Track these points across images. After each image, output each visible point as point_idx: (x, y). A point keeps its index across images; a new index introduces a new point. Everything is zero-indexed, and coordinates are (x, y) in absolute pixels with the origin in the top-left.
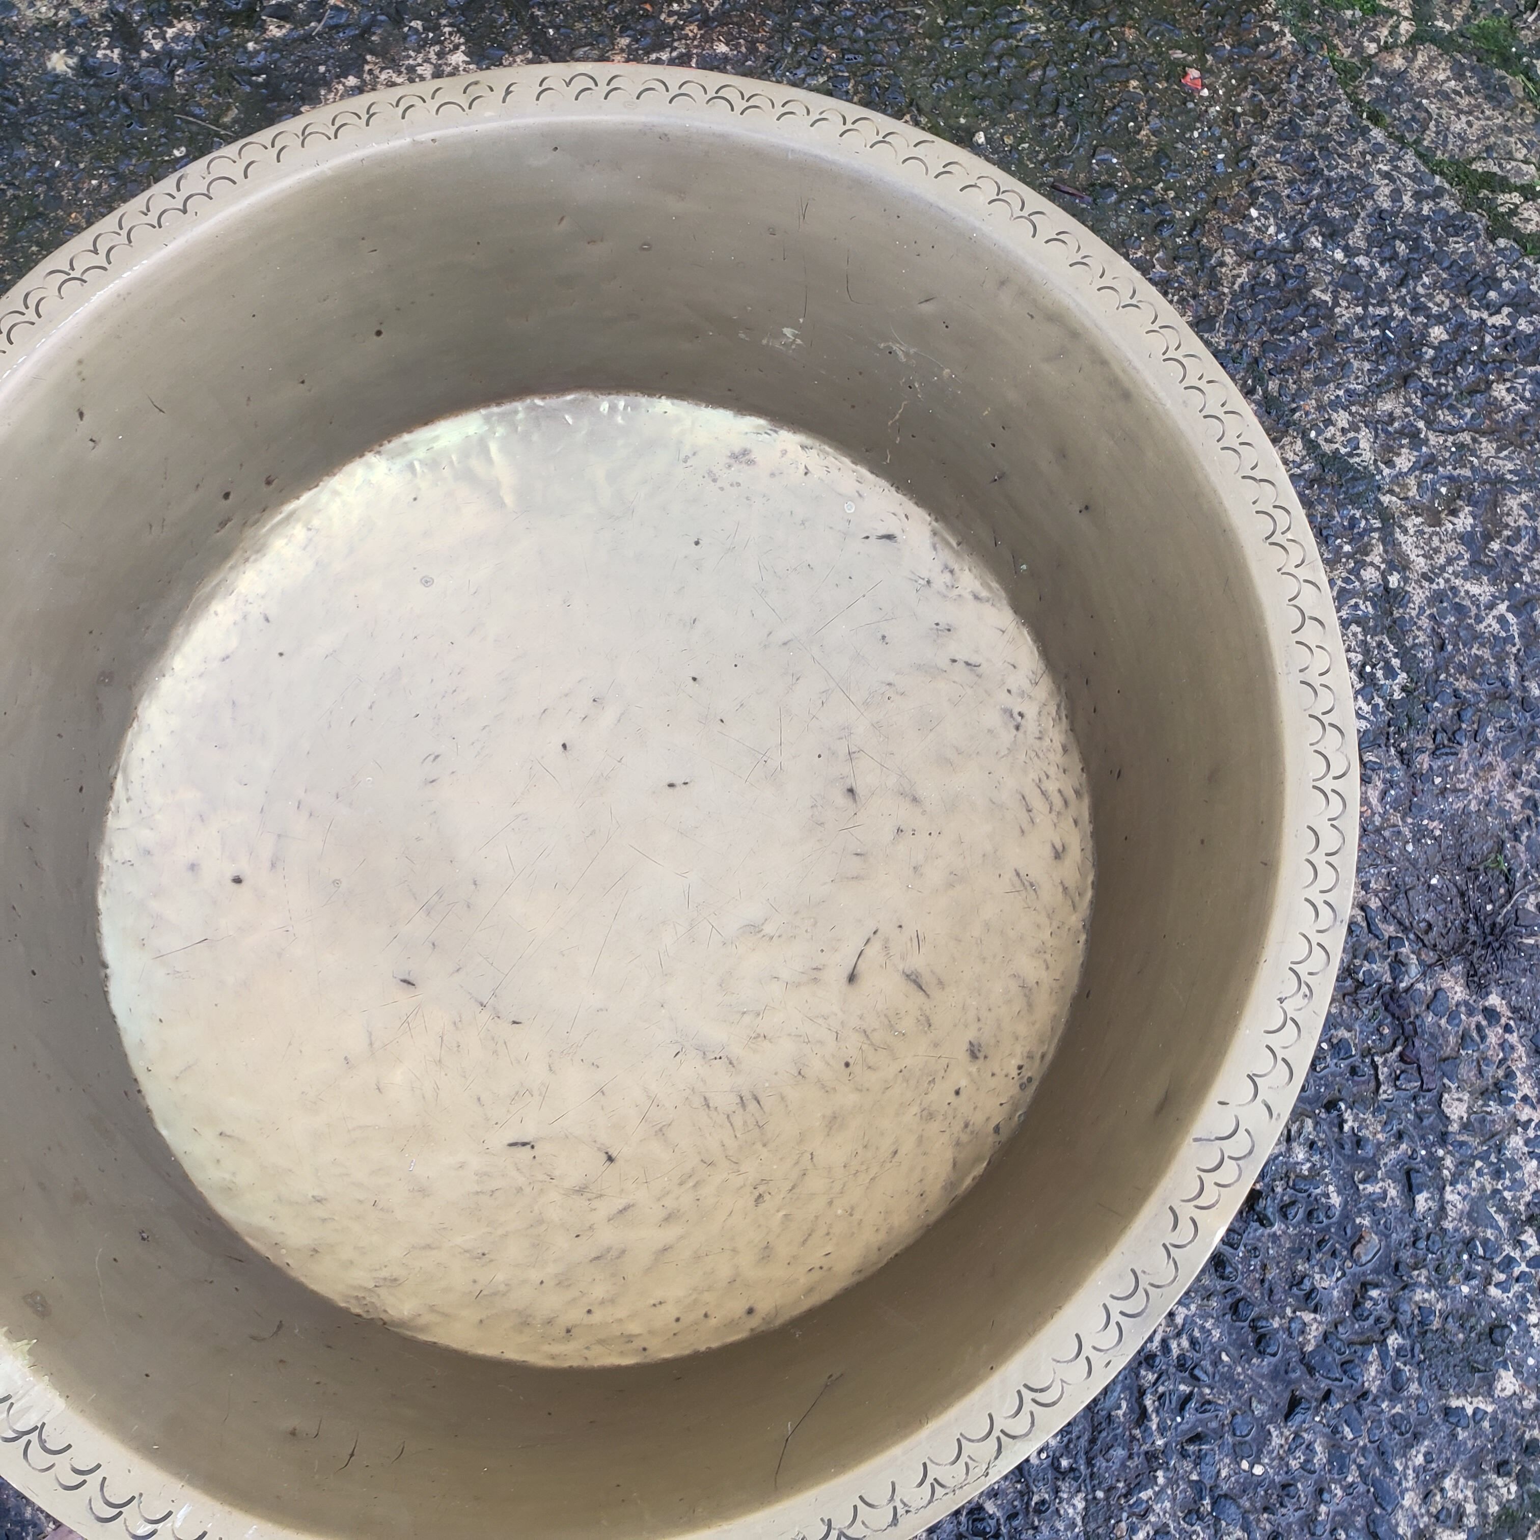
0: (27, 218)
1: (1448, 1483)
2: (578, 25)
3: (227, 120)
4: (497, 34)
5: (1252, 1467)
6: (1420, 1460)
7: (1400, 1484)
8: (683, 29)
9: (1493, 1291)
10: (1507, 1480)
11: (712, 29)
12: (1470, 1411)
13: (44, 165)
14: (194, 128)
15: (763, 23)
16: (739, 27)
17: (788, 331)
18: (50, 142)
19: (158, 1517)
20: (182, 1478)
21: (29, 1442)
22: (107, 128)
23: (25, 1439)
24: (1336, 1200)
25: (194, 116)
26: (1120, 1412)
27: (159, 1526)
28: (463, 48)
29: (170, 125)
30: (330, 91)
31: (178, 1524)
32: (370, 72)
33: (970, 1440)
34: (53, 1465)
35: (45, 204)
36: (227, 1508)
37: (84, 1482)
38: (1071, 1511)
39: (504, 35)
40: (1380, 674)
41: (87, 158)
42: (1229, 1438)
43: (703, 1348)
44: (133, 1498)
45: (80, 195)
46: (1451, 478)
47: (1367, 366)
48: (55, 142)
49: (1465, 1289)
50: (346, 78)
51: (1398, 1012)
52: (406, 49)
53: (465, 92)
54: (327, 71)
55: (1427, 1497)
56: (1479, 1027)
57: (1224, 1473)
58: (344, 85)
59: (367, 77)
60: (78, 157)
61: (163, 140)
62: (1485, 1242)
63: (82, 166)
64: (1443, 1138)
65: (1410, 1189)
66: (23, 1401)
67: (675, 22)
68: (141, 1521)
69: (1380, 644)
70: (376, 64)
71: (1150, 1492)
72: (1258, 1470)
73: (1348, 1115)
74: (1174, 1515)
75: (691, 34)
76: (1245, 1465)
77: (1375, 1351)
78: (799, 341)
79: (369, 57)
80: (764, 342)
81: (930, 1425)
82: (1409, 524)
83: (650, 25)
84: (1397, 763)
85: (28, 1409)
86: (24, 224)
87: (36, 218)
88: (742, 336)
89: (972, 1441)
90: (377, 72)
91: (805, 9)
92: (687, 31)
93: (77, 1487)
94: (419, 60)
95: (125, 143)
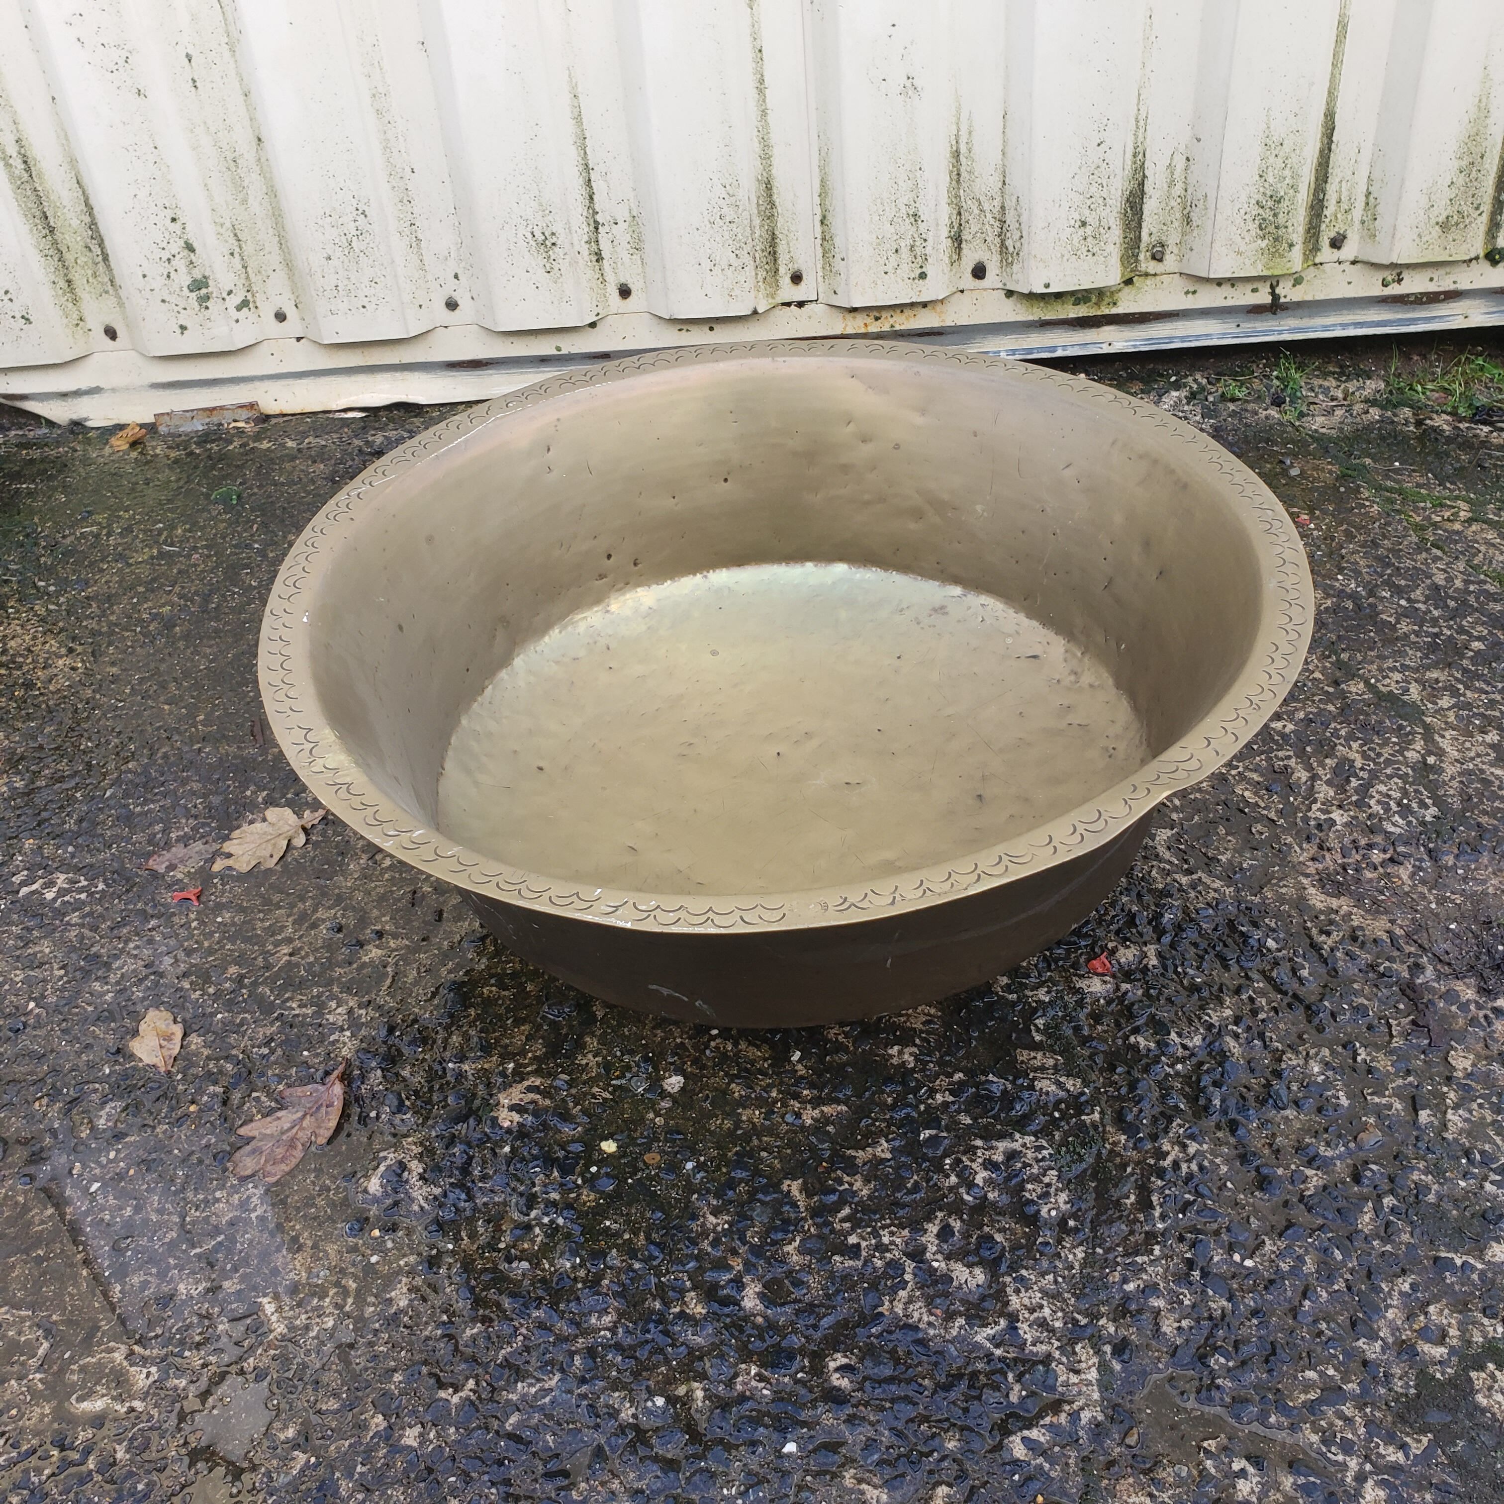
1: (1431, 1309)
5: (1243, 1260)
6: (1406, 1287)
7: (1385, 1300)
9: (1488, 1186)
10: (1494, 1321)
12: (1459, 1262)
17: (979, 508)
23: (339, 786)
24: (1344, 1101)
26: (1128, 1201)
38: (1071, 1257)
40: (1414, 805)
42: (1225, 1237)
46: (1483, 715)
47: (1419, 654)
49: (1462, 1184)
51: (1412, 996)
55: (1410, 1317)
56: (1486, 1017)
57: (1216, 1259)
62: (1482, 1153)
64: (1449, 1080)
65: (1414, 1106)
69: (1416, 791)
71: (1145, 1258)
72: (1248, 1263)
73: (1361, 1051)
74: (1165, 1278)
76: (1237, 1257)
77: (1370, 1204)
78: (984, 516)
80: (963, 518)
82: (1447, 734)
84: (1425, 857)
88: (950, 514)
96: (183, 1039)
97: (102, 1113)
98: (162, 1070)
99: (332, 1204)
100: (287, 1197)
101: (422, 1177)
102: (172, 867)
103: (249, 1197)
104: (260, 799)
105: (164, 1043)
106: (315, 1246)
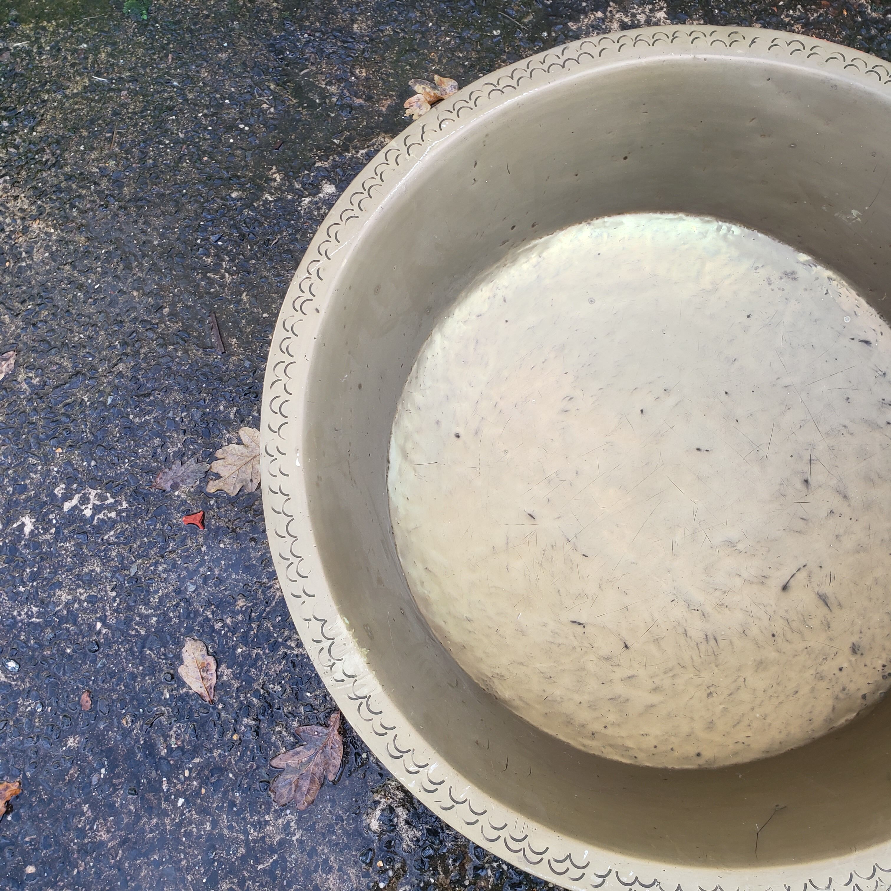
0: (408, 50)
2: (732, 11)
3: (526, 20)
4: (685, 6)
8: (793, 26)
11: (810, 30)
13: (423, 24)
14: (507, 21)
15: (840, 33)
16: (826, 32)
17: (854, 212)
18: (429, 13)
19: (421, 764)
20: (434, 748)
21: (361, 703)
22: (460, 11)
23: (360, 701)
25: (509, 15)
27: (421, 769)
28: (665, 9)
29: (495, 17)
30: (586, 17)
31: (430, 772)
32: (611, 12)
33: (881, 869)
34: (372, 719)
35: (419, 45)
36: (456, 772)
37: (386, 733)
39: (689, 8)
41: (447, 25)
43: (670, 767)
44: (410, 750)
45: (438, 44)
48: (431, 13)
50: (597, 12)
52: (633, 3)
53: (729, 36)
54: (587, 6)
58: (595, 15)
59: (608, 14)
60: (442, 24)
61: (489, 24)
63: (443, 28)
66: (362, 680)
67: (789, 21)
68: (412, 764)
70: (615, 8)
75: (797, 30)
78: (859, 219)
79: (611, 3)
80: (836, 215)
81: (857, 852)
83: (774, 19)
85: (363, 686)
86: (405, 53)
87: (412, 51)
88: (824, 208)
89: (883, 870)
90: (614, 13)
91: (867, 30)
92: (795, 27)
93: (382, 735)
94: (639, 11)
95: (468, 21)
96: (216, 671)
97: (172, 733)
98: (208, 699)
99: (346, 833)
100: (314, 823)
101: (407, 822)
102: (175, 487)
103: (288, 822)
104: (232, 415)
105: (204, 674)
106: (340, 869)
